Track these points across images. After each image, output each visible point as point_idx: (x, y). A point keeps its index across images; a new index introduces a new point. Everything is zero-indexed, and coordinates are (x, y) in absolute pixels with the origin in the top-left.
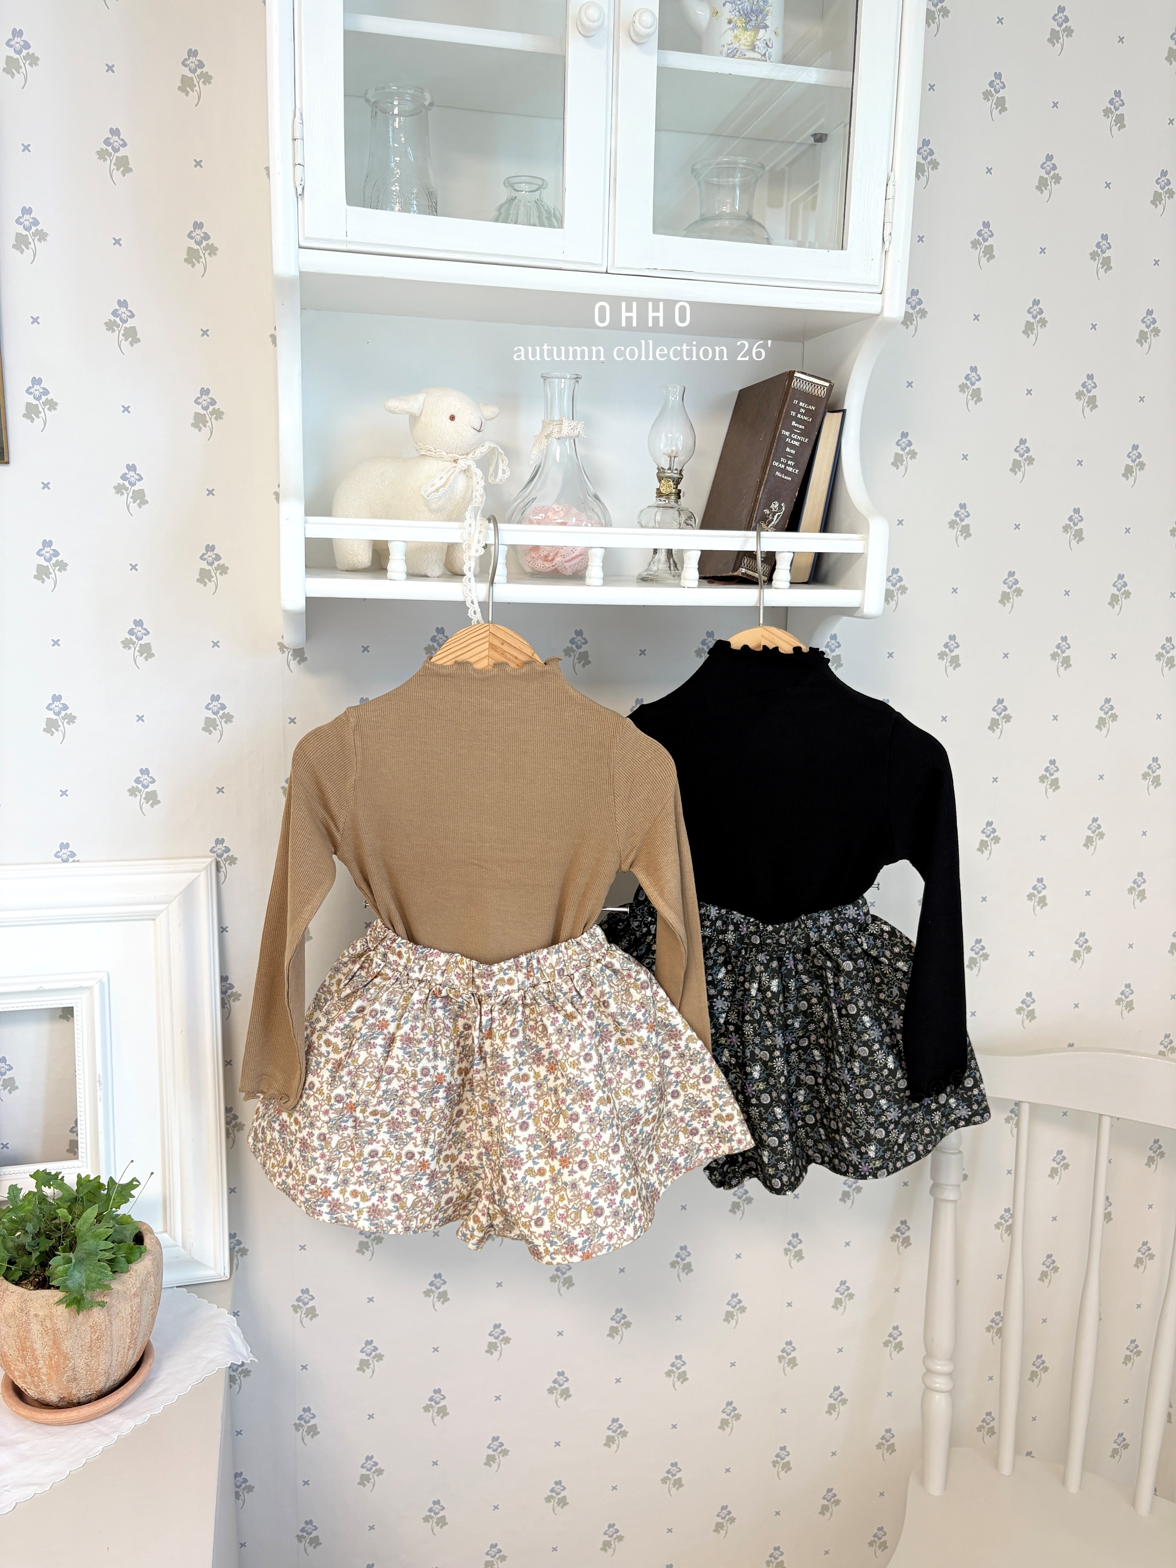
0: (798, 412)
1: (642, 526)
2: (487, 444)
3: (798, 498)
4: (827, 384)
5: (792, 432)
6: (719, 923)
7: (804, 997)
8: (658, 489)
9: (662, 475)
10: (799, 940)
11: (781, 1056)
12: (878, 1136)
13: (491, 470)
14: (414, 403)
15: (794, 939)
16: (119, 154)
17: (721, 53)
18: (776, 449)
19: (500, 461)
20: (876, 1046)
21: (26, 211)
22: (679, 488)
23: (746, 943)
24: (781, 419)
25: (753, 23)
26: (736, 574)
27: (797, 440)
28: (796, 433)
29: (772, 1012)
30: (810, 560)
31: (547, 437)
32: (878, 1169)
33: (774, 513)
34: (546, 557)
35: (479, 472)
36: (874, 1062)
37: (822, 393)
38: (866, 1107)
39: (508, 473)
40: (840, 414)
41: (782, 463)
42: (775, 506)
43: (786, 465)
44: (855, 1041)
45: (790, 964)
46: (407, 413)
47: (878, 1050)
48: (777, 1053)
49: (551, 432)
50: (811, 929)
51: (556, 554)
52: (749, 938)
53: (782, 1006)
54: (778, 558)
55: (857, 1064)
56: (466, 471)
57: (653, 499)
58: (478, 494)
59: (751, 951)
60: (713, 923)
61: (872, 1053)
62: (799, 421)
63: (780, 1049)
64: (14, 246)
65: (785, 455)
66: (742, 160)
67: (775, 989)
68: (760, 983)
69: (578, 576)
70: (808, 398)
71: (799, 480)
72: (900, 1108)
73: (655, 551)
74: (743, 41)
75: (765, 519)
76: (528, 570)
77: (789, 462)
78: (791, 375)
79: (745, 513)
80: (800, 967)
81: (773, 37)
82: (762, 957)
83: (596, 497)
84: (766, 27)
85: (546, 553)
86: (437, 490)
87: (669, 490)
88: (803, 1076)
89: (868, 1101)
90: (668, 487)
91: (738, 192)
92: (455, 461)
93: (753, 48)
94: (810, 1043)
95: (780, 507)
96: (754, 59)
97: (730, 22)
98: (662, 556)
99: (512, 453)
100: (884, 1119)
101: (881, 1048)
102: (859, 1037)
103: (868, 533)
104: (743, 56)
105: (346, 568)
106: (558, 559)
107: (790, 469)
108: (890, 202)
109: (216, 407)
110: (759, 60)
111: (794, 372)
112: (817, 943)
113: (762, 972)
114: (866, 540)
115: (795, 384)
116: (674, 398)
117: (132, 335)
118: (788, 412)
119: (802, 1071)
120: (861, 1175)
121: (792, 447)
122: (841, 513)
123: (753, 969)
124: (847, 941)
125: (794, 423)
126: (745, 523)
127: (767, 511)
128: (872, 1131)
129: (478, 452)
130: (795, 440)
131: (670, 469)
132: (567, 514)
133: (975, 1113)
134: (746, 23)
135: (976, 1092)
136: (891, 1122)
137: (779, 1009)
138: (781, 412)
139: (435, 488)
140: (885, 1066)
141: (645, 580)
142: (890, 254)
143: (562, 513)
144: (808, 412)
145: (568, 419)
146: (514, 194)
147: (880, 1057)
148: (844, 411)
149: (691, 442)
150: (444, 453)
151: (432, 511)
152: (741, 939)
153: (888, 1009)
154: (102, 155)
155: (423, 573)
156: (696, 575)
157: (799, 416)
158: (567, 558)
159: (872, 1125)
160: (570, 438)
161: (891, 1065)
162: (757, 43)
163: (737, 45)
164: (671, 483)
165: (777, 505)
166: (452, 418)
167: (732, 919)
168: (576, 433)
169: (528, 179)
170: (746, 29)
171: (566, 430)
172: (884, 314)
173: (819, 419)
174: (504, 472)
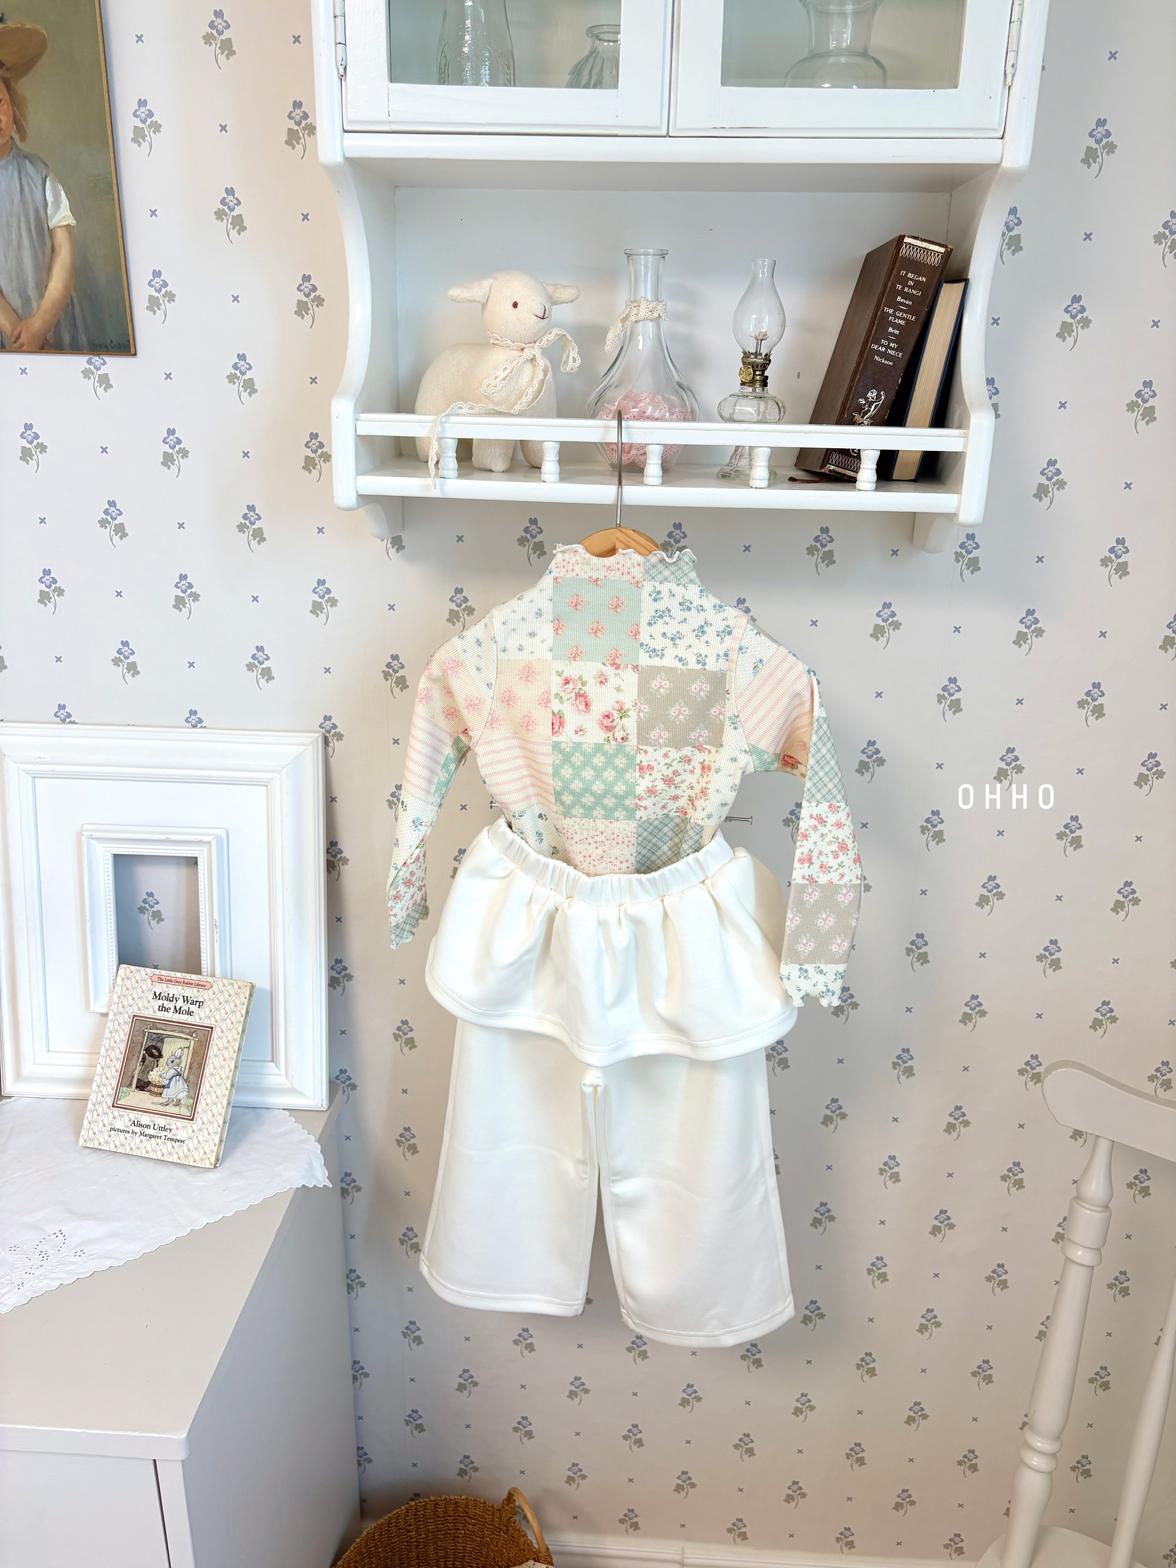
0: (905, 285)
2: (555, 332)
3: (903, 386)
4: (942, 251)
5: (896, 309)
8: (742, 375)
9: (746, 361)
14: (480, 290)
18: (876, 330)
19: (572, 348)
21: (142, 103)
22: (766, 374)
24: (888, 294)
26: (823, 471)
27: (903, 319)
28: (901, 310)
30: (919, 459)
31: (624, 320)
33: (871, 404)
37: (935, 260)
39: (579, 362)
40: (962, 285)
41: (883, 346)
42: (872, 394)
43: (888, 347)
46: (471, 300)
49: (628, 315)
54: (863, 456)
56: (532, 361)
57: (737, 388)
62: (906, 296)
64: (132, 140)
65: (887, 336)
70: (919, 267)
71: (902, 365)
75: (860, 409)
77: (892, 345)
78: (901, 240)
79: (838, 403)
83: (680, 385)
86: (501, 382)
87: (749, 378)
90: (750, 375)
91: (849, 22)
92: (521, 350)
95: (878, 396)
103: (970, 429)
107: (892, 353)
108: (1015, 26)
109: (317, 293)
111: (904, 237)
114: (966, 436)
115: (904, 251)
116: (763, 273)
117: (239, 224)
118: (894, 286)
121: (896, 326)
125: (899, 299)
126: (836, 414)
127: (863, 401)
129: (544, 339)
130: (899, 318)
131: (756, 353)
132: (656, 407)
138: (886, 286)
139: (498, 380)
142: (1011, 93)
144: (917, 285)
146: (599, 46)
148: (967, 281)
149: (780, 324)
150: (509, 342)
154: (208, 39)
156: (766, 474)
157: (906, 289)
164: (756, 369)
165: (874, 394)
166: (515, 305)
168: (656, 315)
171: (646, 311)
172: (1004, 164)
173: (931, 293)
174: (574, 360)
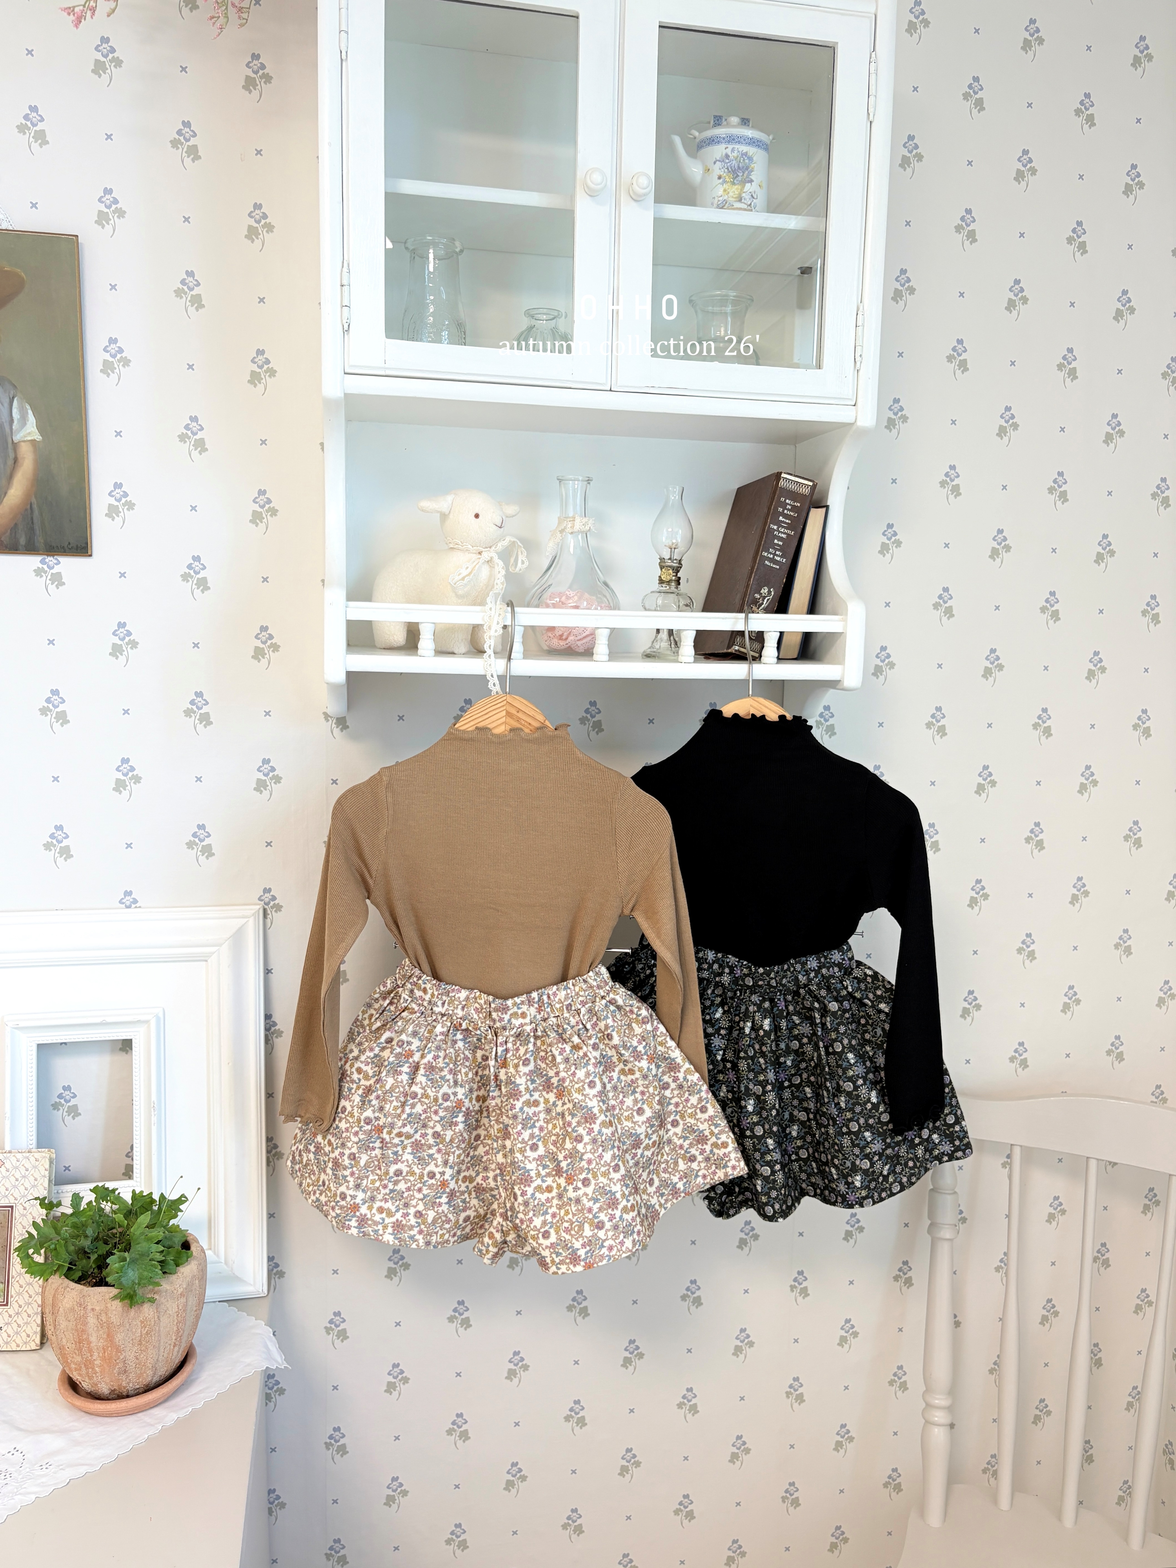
0: (785, 508)
1: (646, 609)
2: (508, 539)
3: (785, 584)
4: (811, 484)
5: (780, 526)
6: (716, 966)
7: (796, 1038)
8: (660, 577)
9: (663, 564)
10: (789, 982)
11: (773, 1090)
12: (863, 1167)
13: (512, 560)
14: (443, 504)
15: (784, 981)
16: (194, 293)
17: (712, 204)
18: (765, 540)
19: (520, 553)
20: (860, 1082)
21: (113, 341)
22: (679, 575)
23: (741, 985)
24: (771, 515)
25: (740, 178)
26: (730, 651)
27: (785, 533)
28: (783, 527)
29: (764, 1049)
30: (798, 639)
31: (562, 531)
32: (864, 1198)
33: (765, 597)
34: (561, 636)
35: (501, 563)
36: (858, 1096)
37: (806, 491)
38: (851, 1139)
39: (527, 564)
40: (824, 510)
41: (771, 553)
42: (765, 591)
43: (775, 554)
44: (840, 1077)
45: (782, 1005)
46: (438, 512)
47: (862, 1085)
48: (769, 1087)
49: (565, 528)
50: (799, 972)
51: (570, 634)
52: (743, 980)
53: (774, 1044)
54: (767, 637)
55: (843, 1099)
56: (489, 562)
57: (656, 586)
58: (498, 582)
59: (745, 993)
60: (710, 966)
61: (856, 1088)
62: (786, 516)
63: (772, 1084)
64: (101, 371)
65: (773, 546)
66: (732, 294)
67: (767, 1027)
68: (753, 1022)
69: (588, 653)
70: (794, 496)
71: (786, 569)
72: (884, 1140)
73: (658, 631)
74: (731, 194)
75: (756, 602)
76: (546, 648)
77: (777, 553)
78: (778, 476)
79: (738, 598)
80: (791, 1008)
81: (758, 189)
82: (755, 998)
83: (606, 584)
84: (751, 181)
85: (560, 633)
86: (463, 579)
87: (669, 578)
88: (796, 1113)
89: (854, 1133)
90: (669, 575)
91: (729, 319)
92: (480, 553)
93: (740, 199)
94: (802, 1081)
95: (769, 592)
96: (740, 209)
97: (720, 178)
98: (664, 635)
99: (530, 545)
100: (868, 1150)
101: (865, 1084)
102: (844, 1073)
103: (846, 614)
104: (731, 207)
105: (384, 646)
106: (571, 638)
107: (778, 559)
108: (860, 329)
109: (272, 505)
110: (745, 210)
111: (781, 473)
112: (805, 986)
113: (755, 1012)
114: (845, 621)
115: (782, 483)
116: (674, 497)
117: (201, 446)
118: (776, 509)
119: (795, 1107)
120: (848, 1204)
121: (780, 539)
122: (825, 597)
123: (747, 1009)
124: (833, 984)
125: (781, 518)
126: (738, 606)
127: (757, 596)
128: (858, 1162)
129: (500, 544)
130: (782, 533)
131: (670, 559)
132: (580, 598)
133: (957, 1149)
134: (734, 179)
135: (957, 1128)
136: (875, 1153)
137: (771, 1047)
138: (769, 509)
139: (461, 577)
140: (869, 1100)
141: (649, 656)
142: (861, 373)
143: (576, 598)
144: (794, 509)
145: (581, 516)
146: (533, 322)
147: (864, 1091)
148: (827, 507)
149: (689, 535)
150: (470, 547)
151: (458, 596)
152: (735, 981)
153: (873, 1048)
154: (179, 293)
155: (450, 650)
156: (692, 651)
157: (786, 512)
158: (579, 637)
159: (857, 1156)
160: (582, 532)
161: (874, 1100)
162: (744, 195)
163: (726, 198)
164: (671, 571)
165: (766, 591)
166: (477, 516)
167: (728, 963)
168: (587, 528)
169: (545, 311)
170: (733, 184)
171: (578, 525)
172: (859, 423)
173: (804, 515)
174: (523, 562)
